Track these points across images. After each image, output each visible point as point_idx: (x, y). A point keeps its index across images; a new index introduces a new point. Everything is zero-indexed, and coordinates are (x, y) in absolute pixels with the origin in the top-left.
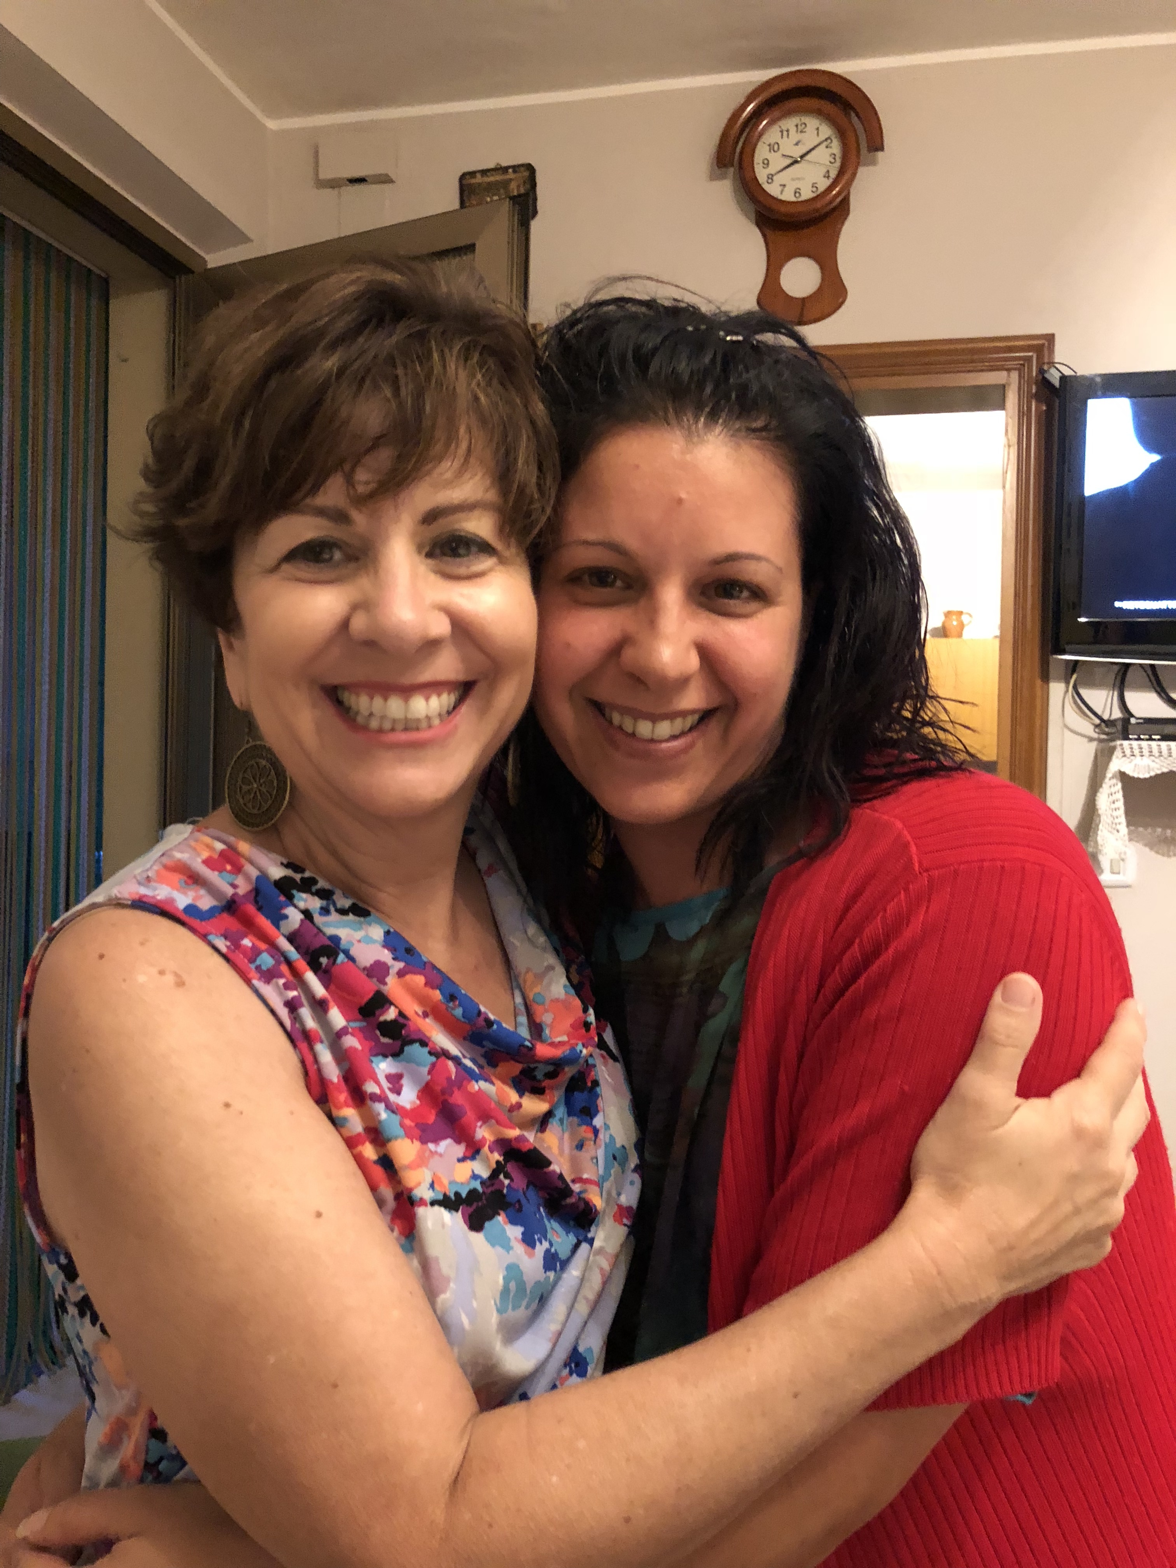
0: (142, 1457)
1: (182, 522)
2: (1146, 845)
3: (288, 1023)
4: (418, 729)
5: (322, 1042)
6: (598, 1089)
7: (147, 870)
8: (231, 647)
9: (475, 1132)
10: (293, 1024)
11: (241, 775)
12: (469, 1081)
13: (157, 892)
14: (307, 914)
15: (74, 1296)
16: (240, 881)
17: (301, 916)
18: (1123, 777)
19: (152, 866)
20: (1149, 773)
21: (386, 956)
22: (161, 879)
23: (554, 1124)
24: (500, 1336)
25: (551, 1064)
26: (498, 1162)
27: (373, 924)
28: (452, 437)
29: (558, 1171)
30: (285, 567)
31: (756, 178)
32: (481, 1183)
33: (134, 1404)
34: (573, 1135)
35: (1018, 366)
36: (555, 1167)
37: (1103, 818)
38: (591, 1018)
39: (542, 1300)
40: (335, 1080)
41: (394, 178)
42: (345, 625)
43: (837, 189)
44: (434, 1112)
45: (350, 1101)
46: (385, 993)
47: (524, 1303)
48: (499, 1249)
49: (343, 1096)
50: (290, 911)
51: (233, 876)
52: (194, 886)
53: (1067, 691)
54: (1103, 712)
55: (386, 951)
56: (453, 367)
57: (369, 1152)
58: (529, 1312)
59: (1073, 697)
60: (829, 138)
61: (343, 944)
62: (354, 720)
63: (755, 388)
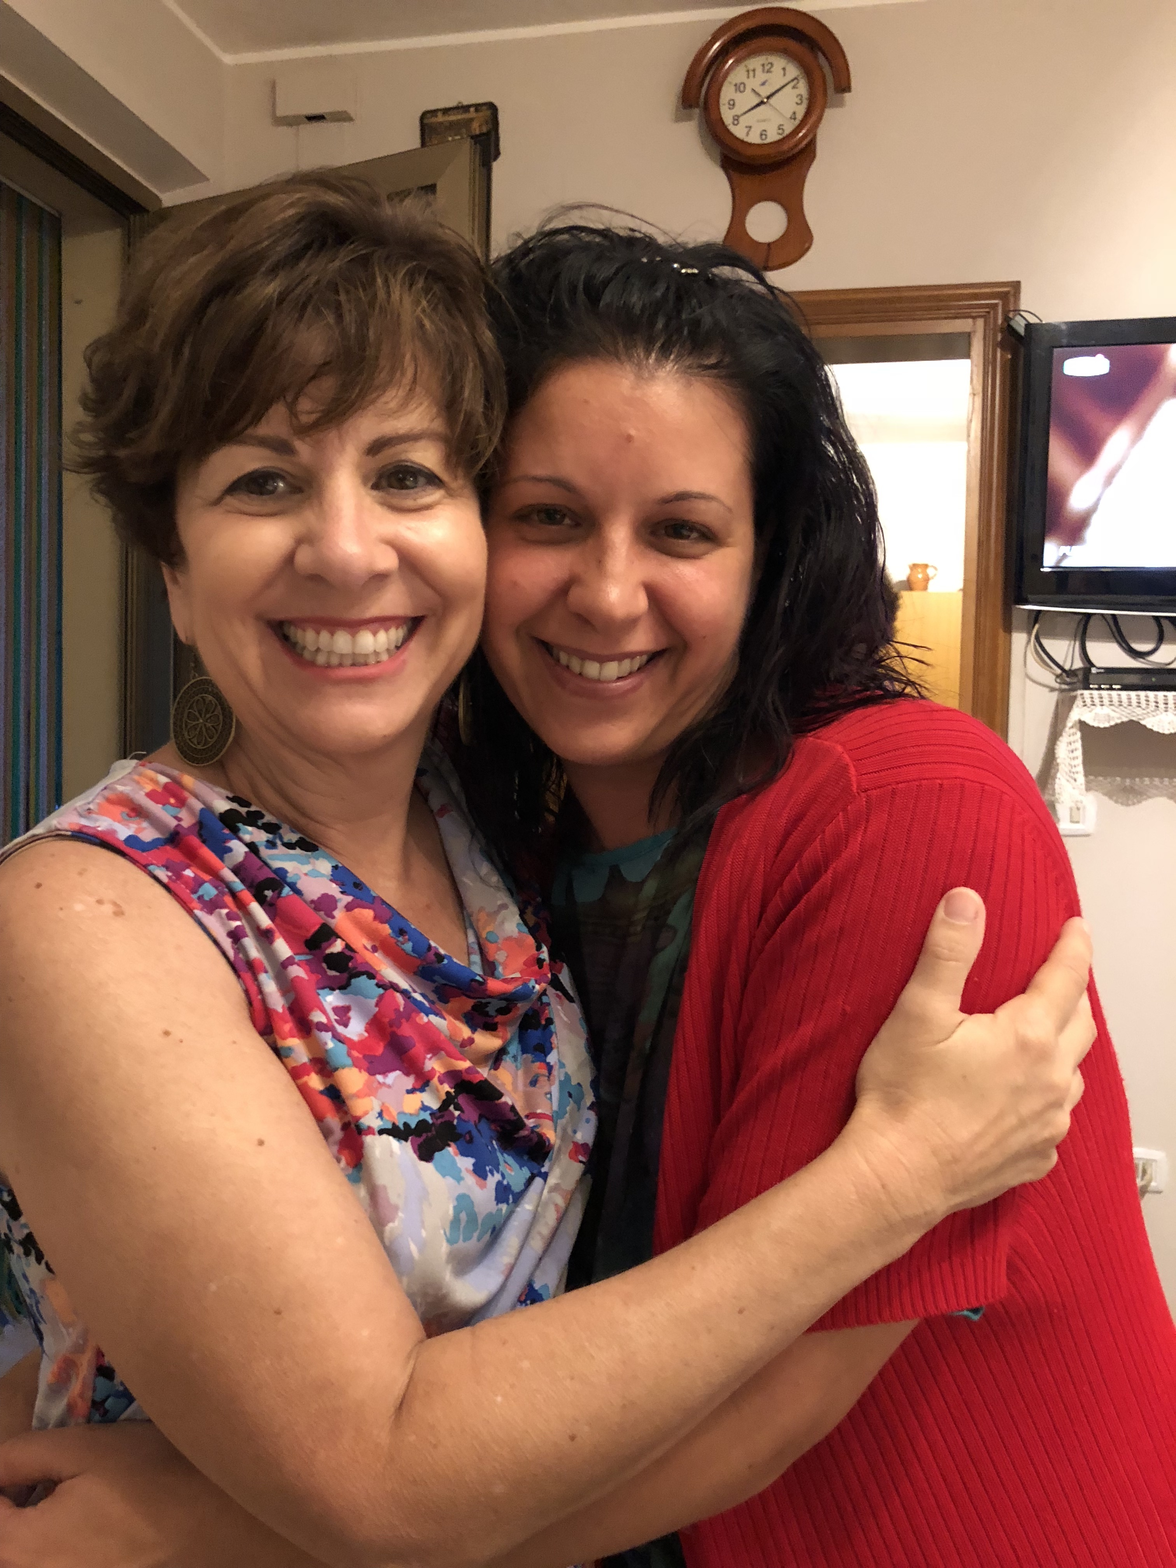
0: (89, 1394)
1: (122, 453)
2: (1105, 794)
3: (231, 953)
4: (366, 664)
5: (266, 972)
6: (552, 1027)
7: (89, 803)
8: (175, 581)
9: (424, 1063)
10: (236, 954)
11: (187, 711)
12: (418, 1013)
13: (97, 824)
14: (252, 847)
15: (19, 1234)
16: (183, 814)
17: (247, 849)
18: (1083, 726)
19: (94, 799)
20: (1109, 722)
21: (334, 890)
22: (102, 812)
23: (507, 1061)
24: (449, 1267)
25: (501, 999)
26: (448, 1093)
27: (321, 859)
28: (396, 366)
29: (510, 1103)
30: (229, 499)
31: (721, 118)
32: (431, 1114)
33: (81, 1342)
34: (526, 1072)
35: (984, 314)
36: (506, 1099)
37: (1062, 768)
38: (545, 955)
39: (496, 1233)
40: (280, 1010)
41: (353, 115)
42: (290, 559)
43: (804, 131)
44: (382, 1044)
45: (295, 1031)
46: (333, 926)
47: (476, 1235)
48: (450, 1180)
49: (288, 1026)
50: (234, 844)
51: (178, 809)
52: (137, 819)
53: (1029, 641)
54: (1065, 662)
55: (334, 885)
56: (397, 293)
57: (315, 1082)
58: (481, 1244)
59: (1035, 646)
60: (795, 78)
61: (290, 878)
62: (301, 655)
63: (707, 321)
